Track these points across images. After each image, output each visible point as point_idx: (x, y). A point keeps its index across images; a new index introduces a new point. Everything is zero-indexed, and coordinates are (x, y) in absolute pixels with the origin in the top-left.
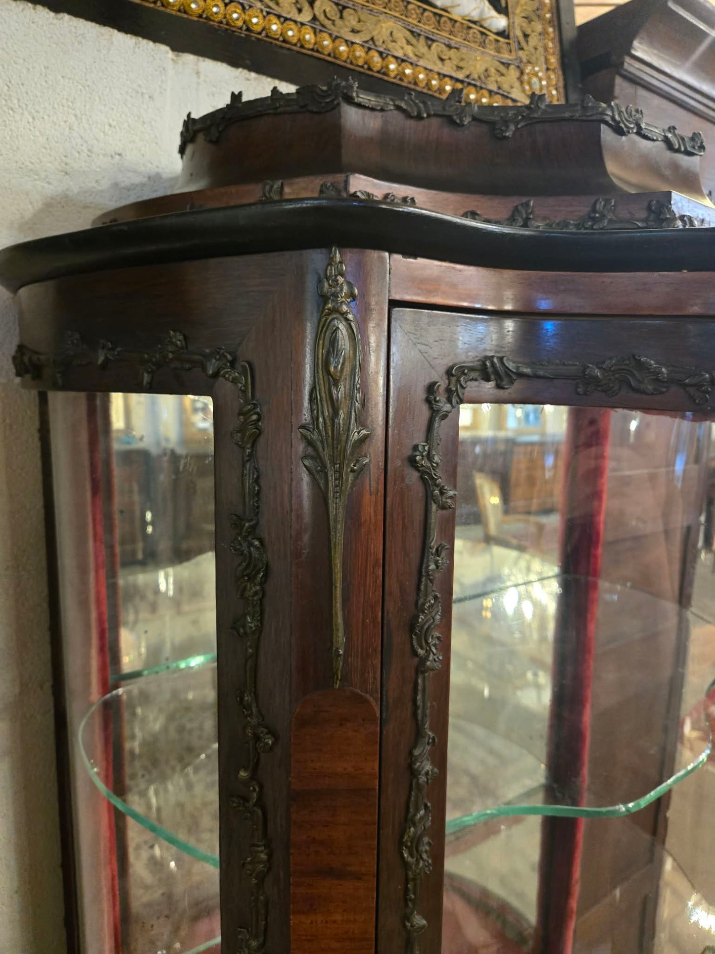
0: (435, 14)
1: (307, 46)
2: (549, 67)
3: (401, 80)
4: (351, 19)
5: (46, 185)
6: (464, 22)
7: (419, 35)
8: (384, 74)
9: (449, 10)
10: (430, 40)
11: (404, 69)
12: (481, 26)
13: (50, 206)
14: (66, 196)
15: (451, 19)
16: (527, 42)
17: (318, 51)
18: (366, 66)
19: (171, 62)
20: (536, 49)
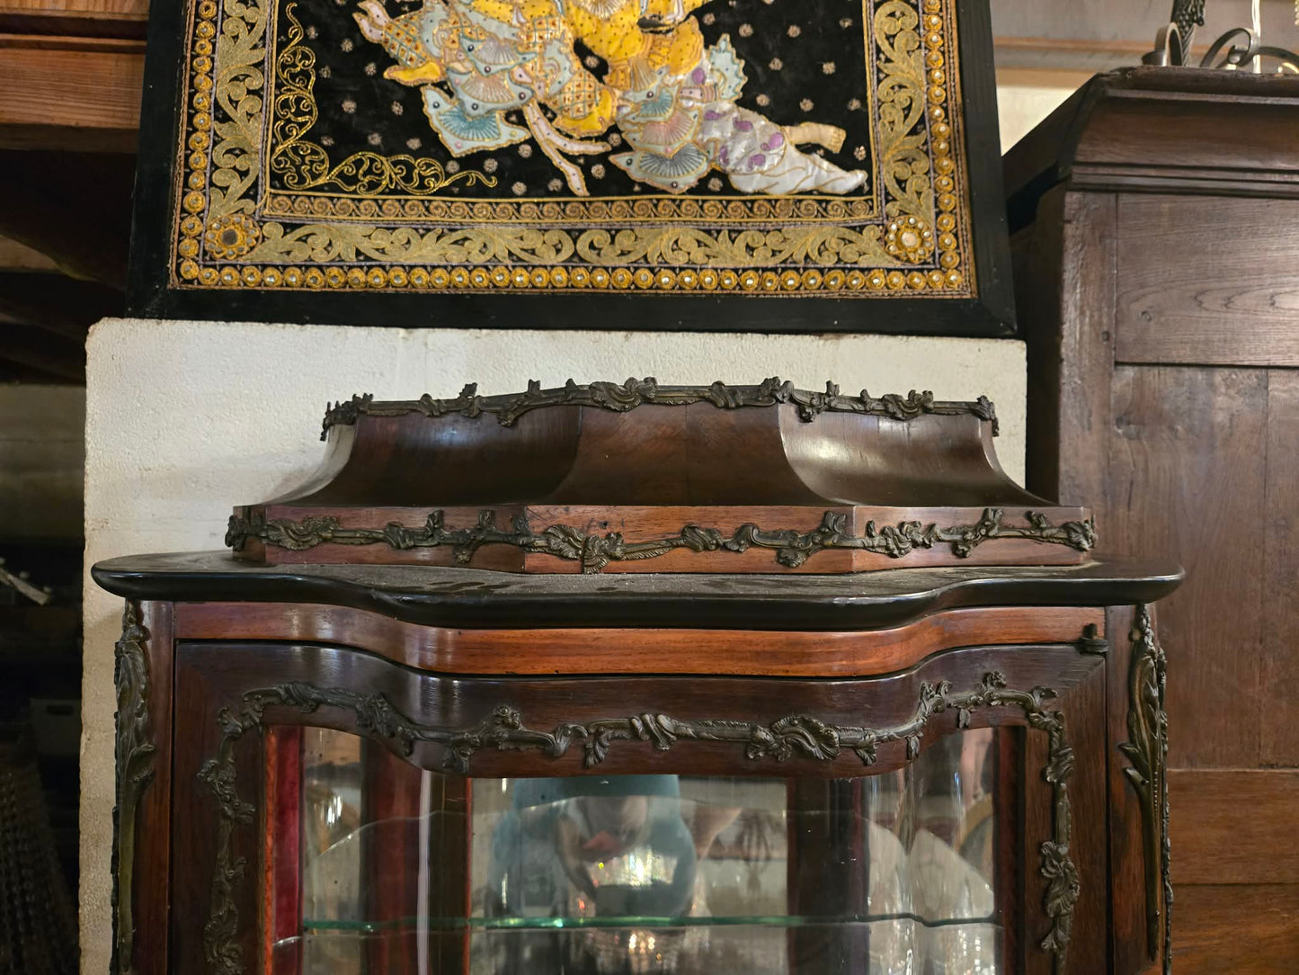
0: (744, 202)
1: (558, 285)
2: (942, 208)
3: (681, 288)
4: (624, 241)
5: (286, 465)
6: (788, 197)
7: (719, 232)
8: (658, 288)
9: (766, 191)
10: (734, 233)
11: (682, 278)
12: (821, 194)
13: (287, 480)
14: (302, 471)
15: (769, 201)
16: (904, 190)
17: (573, 287)
18: (633, 287)
19: (401, 341)
20: (919, 194)
